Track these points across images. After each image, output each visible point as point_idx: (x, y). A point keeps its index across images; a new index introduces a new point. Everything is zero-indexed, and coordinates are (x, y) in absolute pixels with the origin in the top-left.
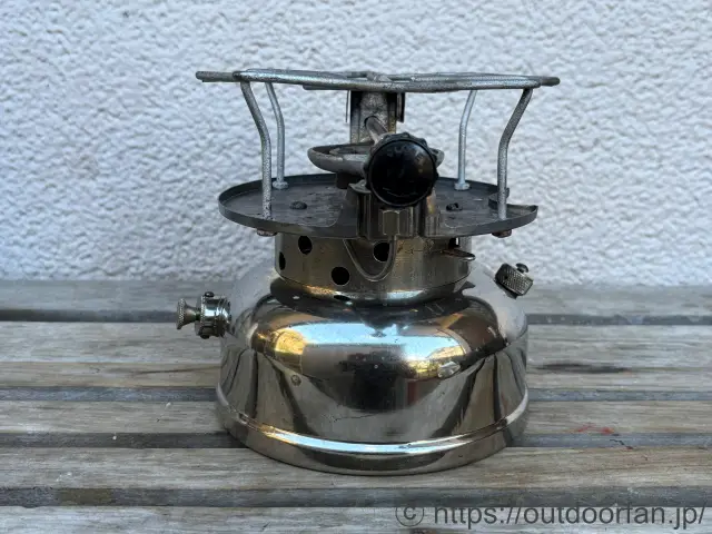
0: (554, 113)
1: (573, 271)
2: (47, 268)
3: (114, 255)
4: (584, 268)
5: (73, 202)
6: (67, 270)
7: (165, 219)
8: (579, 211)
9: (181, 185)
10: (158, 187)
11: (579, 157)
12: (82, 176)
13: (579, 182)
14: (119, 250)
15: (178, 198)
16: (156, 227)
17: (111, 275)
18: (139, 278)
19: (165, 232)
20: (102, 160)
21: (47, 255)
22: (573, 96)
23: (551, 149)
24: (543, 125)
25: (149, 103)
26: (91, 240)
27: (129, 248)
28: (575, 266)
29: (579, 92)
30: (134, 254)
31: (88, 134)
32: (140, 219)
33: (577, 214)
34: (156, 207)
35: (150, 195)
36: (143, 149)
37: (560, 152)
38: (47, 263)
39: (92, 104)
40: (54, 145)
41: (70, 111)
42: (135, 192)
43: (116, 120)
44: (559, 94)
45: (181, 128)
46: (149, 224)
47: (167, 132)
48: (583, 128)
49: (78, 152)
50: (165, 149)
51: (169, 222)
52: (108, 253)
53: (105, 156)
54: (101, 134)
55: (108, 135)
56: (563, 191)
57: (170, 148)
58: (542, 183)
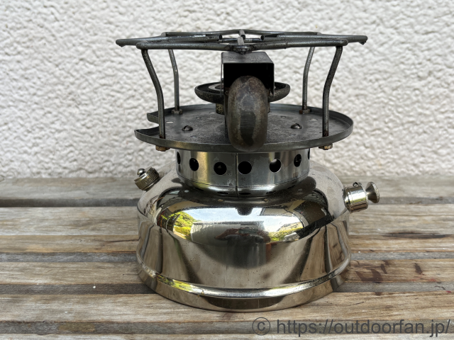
0: (400, 53)
1: (414, 165)
2: (46, 169)
3: (92, 159)
4: (422, 163)
5: (64, 123)
6: (60, 170)
7: (127, 134)
8: (418, 122)
9: (137, 110)
10: (122, 112)
11: (417, 84)
12: (69, 106)
13: (418, 101)
14: (96, 155)
15: (135, 119)
16: (121, 139)
17: (90, 173)
18: (110, 175)
19: (127, 143)
20: (83, 94)
21: (47, 160)
22: (413, 41)
23: (397, 79)
24: (392, 62)
25: (114, 54)
26: (76, 149)
27: (102, 154)
28: (416, 161)
29: (417, 38)
30: (106, 158)
31: (72, 76)
32: (109, 134)
33: (417, 125)
34: (120, 126)
35: (116, 118)
36: (111, 86)
37: (404, 80)
38: (46, 166)
39: (75, 55)
40: (50, 85)
41: (60, 60)
42: (106, 116)
43: (92, 66)
44: (403, 40)
45: (136, 71)
46: (116, 138)
47: (127, 74)
48: (420, 64)
49: (66, 89)
50: (126, 86)
51: (129, 136)
52: (88, 158)
53: (84, 91)
54: (82, 76)
55: (87, 77)
56: (407, 109)
57: (129, 85)
58: (392, 103)
